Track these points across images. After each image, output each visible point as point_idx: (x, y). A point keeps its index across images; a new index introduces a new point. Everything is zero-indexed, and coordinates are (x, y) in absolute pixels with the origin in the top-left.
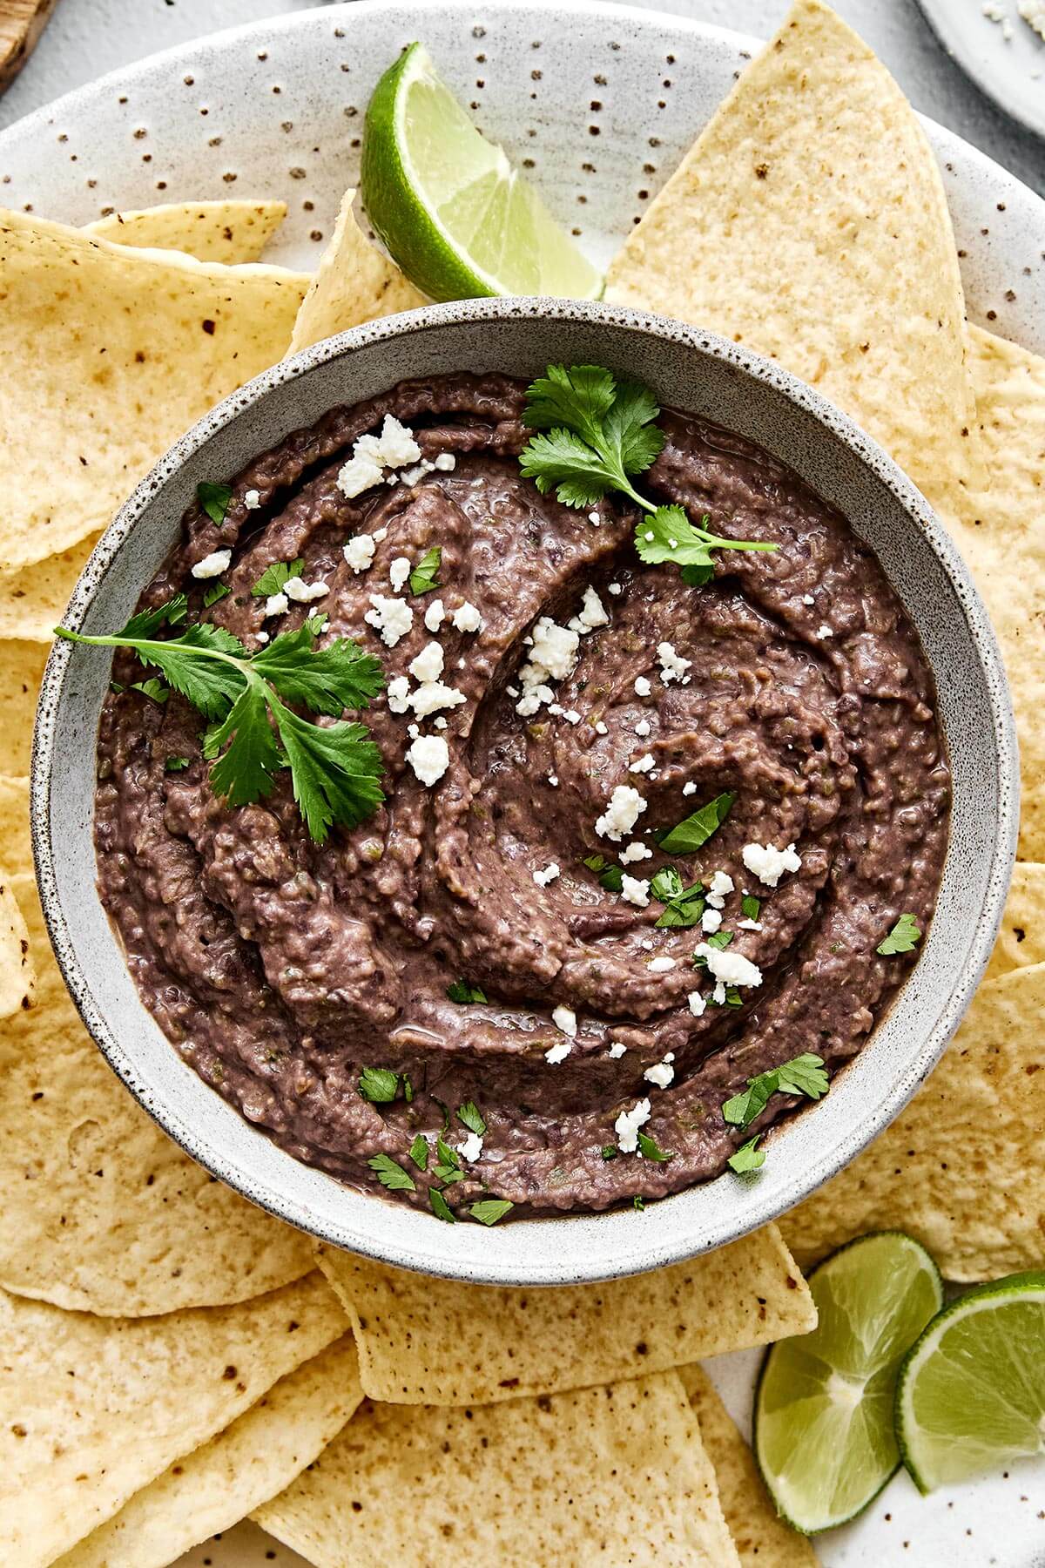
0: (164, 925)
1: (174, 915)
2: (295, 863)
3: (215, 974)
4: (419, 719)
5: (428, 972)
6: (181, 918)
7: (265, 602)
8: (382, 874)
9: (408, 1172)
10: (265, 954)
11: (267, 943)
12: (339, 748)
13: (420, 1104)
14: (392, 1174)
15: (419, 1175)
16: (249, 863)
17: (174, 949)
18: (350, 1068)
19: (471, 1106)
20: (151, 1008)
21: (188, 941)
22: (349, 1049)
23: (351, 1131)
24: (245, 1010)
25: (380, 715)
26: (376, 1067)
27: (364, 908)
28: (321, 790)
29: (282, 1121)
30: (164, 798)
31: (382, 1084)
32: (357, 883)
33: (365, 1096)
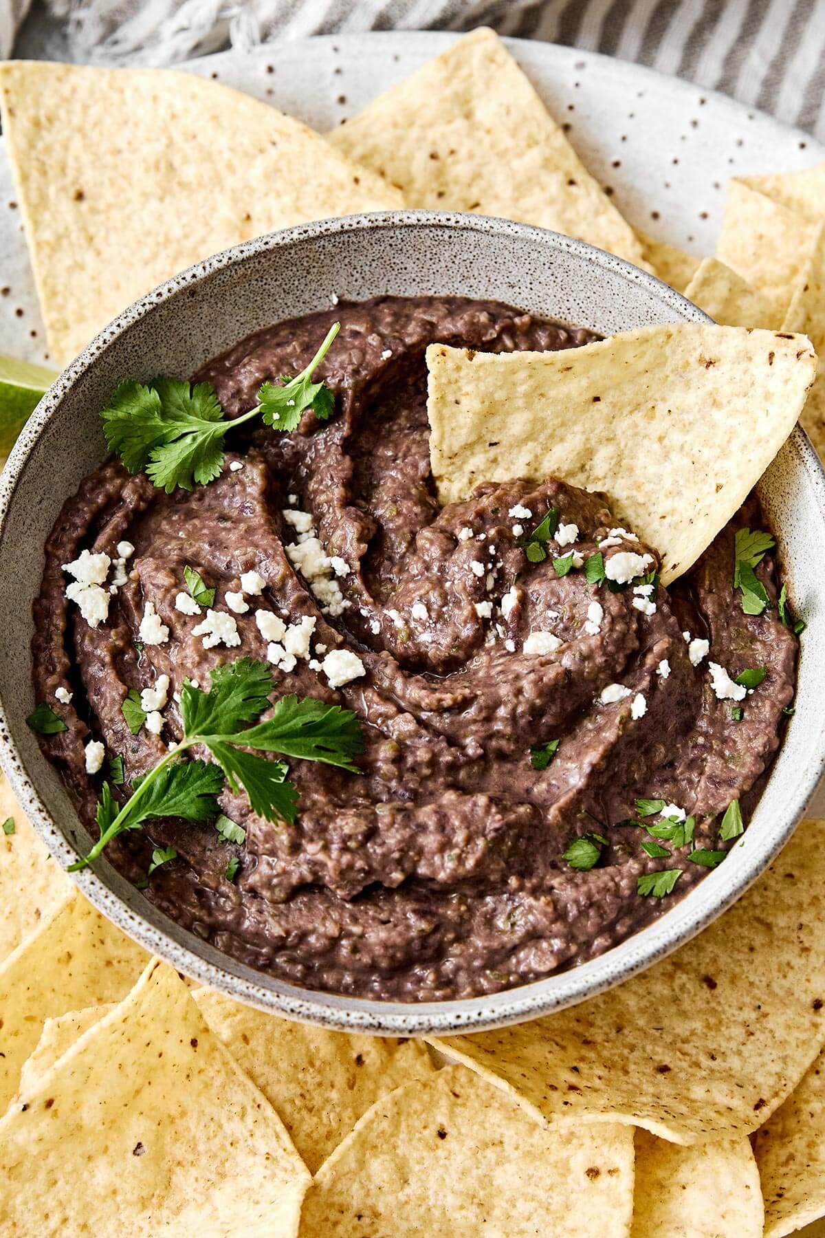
0: (355, 950)
1: (349, 935)
2: (366, 807)
3: (418, 925)
4: (308, 657)
5: (510, 772)
6: (356, 930)
7: (147, 731)
8: (413, 753)
9: (665, 869)
10: (422, 870)
11: (415, 865)
12: (296, 715)
13: (615, 838)
14: (660, 882)
15: (671, 861)
16: (345, 839)
17: (378, 950)
18: (554, 866)
19: (640, 803)
20: (416, 1000)
21: (376, 936)
22: (539, 858)
23: (606, 889)
24: (460, 925)
25: (289, 681)
26: (567, 847)
27: (431, 785)
28: (318, 747)
29: (567, 943)
30: (253, 892)
31: (583, 853)
32: (407, 776)
33: (584, 870)
